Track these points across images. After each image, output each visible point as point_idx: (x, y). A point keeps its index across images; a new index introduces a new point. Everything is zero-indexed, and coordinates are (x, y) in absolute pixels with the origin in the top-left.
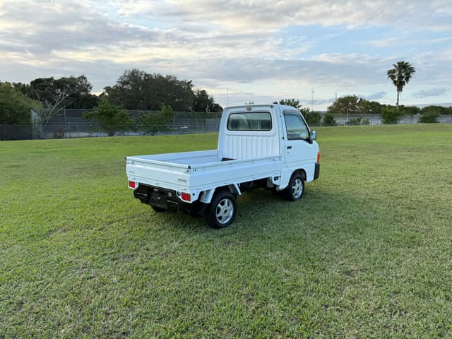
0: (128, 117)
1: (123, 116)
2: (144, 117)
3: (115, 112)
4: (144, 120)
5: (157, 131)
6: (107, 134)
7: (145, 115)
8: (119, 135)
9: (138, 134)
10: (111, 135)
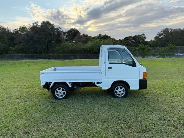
0: (151, 50)
1: (149, 50)
2: (159, 50)
3: (145, 48)
4: (159, 51)
5: (165, 56)
6: (141, 57)
7: (159, 49)
8: (147, 58)
9: (155, 57)
10: (143, 58)
